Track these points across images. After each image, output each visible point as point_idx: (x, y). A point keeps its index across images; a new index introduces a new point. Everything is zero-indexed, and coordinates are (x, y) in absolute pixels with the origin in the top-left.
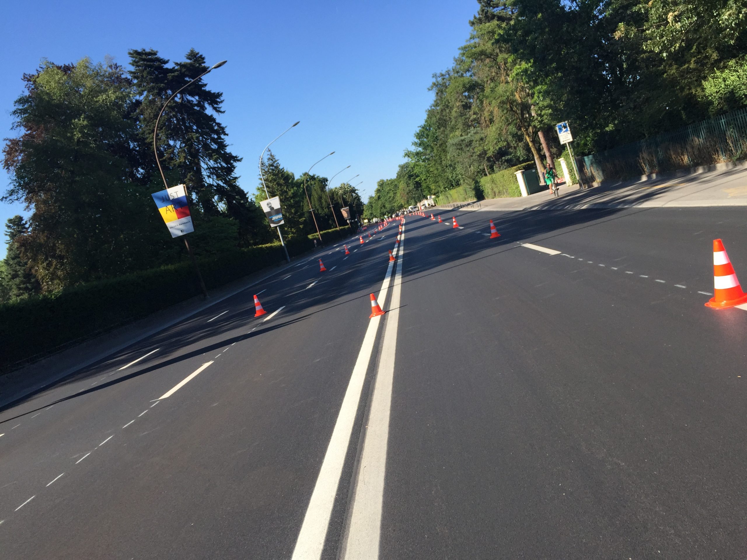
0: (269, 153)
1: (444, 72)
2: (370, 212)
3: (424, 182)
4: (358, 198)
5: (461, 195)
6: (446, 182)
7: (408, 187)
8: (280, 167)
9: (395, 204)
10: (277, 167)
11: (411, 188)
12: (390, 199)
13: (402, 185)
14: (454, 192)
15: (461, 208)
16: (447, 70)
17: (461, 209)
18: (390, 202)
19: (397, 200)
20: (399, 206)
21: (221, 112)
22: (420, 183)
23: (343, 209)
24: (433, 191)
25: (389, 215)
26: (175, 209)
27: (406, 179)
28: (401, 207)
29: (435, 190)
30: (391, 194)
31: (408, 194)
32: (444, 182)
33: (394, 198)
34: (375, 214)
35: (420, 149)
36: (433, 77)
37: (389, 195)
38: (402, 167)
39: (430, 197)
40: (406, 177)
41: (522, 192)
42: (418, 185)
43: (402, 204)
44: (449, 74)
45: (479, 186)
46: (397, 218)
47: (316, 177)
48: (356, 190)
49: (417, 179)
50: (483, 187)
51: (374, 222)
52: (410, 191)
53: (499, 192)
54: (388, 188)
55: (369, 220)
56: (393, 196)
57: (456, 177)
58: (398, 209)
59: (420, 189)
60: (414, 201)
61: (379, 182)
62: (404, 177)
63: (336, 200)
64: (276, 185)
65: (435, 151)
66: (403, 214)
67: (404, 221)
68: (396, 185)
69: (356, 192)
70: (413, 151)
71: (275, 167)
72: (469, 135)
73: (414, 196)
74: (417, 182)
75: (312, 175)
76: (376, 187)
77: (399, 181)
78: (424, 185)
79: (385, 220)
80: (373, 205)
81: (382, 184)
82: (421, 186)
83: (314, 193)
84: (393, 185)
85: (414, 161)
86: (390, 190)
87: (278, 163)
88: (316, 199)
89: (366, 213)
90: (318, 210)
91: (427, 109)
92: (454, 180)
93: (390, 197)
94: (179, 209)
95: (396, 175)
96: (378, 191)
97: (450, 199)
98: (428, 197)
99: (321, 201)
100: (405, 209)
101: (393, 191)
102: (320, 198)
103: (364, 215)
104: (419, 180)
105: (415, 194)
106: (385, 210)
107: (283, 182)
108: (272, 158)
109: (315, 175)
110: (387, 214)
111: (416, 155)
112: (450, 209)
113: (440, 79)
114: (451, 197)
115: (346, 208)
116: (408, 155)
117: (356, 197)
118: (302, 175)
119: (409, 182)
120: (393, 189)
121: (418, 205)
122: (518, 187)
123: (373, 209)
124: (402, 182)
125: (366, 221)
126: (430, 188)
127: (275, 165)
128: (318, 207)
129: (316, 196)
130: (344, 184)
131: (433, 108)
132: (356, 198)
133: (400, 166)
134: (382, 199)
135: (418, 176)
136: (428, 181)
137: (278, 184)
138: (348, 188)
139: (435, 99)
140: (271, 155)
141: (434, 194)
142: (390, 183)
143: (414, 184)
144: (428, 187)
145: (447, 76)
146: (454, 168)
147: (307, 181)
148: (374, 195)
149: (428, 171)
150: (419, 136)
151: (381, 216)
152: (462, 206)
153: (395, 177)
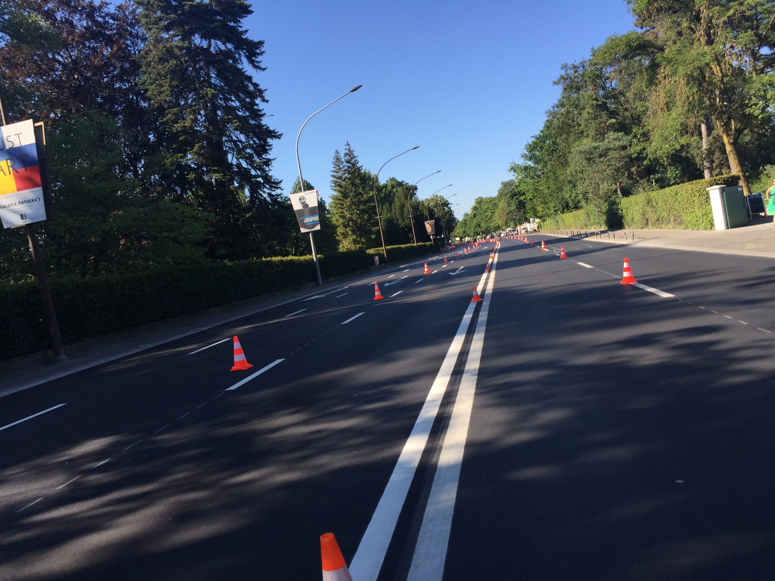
0: (348, 147)
1: (577, 64)
2: (463, 230)
3: (529, 202)
4: (450, 213)
5: (579, 220)
6: (560, 203)
7: (508, 206)
8: (358, 165)
9: (492, 225)
10: (353, 165)
11: (512, 209)
12: (487, 218)
13: (502, 204)
14: (568, 216)
15: (587, 237)
16: (582, 61)
17: (586, 239)
18: (487, 221)
19: (495, 221)
20: (496, 227)
21: (260, 68)
22: (524, 203)
23: (427, 222)
24: (539, 214)
25: (484, 236)
26: (13, 168)
27: (508, 198)
28: (498, 228)
29: (542, 212)
30: (489, 213)
31: (507, 214)
32: (557, 203)
33: (491, 217)
34: (468, 233)
35: (531, 164)
36: (562, 68)
37: (486, 214)
38: (505, 185)
39: (534, 221)
40: (507, 196)
41: (716, 223)
42: (521, 205)
43: (499, 225)
44: (584, 67)
45: (617, 209)
46: (491, 240)
47: (404, 183)
48: (449, 204)
49: (522, 198)
50: (624, 211)
51: (466, 241)
52: (510, 212)
53: (658, 220)
54: (486, 207)
55: (461, 238)
56: (490, 215)
57: (575, 197)
58: (494, 230)
59: (522, 210)
60: (513, 223)
61: (477, 199)
62: (506, 196)
63: (420, 211)
64: (351, 185)
65: (549, 166)
66: (500, 236)
67: (498, 246)
68: (495, 204)
69: (449, 206)
70: (521, 164)
71: (352, 164)
72: (607, 140)
73: (514, 217)
74: (521, 201)
75: (400, 181)
76: (473, 204)
77: (500, 199)
78: (528, 206)
79: (477, 240)
80: (468, 223)
81: (480, 201)
82: (524, 207)
83: (396, 200)
84: (493, 203)
85: (520, 177)
86: (488, 208)
87: (357, 160)
88: (397, 207)
89: (458, 230)
90: (398, 220)
91: (548, 110)
92: (572, 200)
93: (487, 216)
94: (22, 170)
95: (497, 193)
96: (475, 208)
97: (561, 224)
98: (531, 220)
99: (403, 210)
100: (501, 231)
101: (491, 210)
102: (403, 206)
103: (456, 232)
104: (524, 199)
105: (516, 215)
106: (479, 230)
107: (359, 182)
108: (350, 154)
109: (404, 182)
110: (481, 234)
111: (524, 169)
112: (567, 237)
113: (571, 72)
114: (563, 221)
115: (431, 221)
116: (513, 169)
117: (449, 212)
118: (389, 180)
119: (511, 201)
120: (491, 208)
121: (518, 228)
122: (708, 214)
123: (467, 227)
124: (503, 201)
125: (458, 239)
126: (536, 210)
127: (352, 161)
128: (398, 216)
129: (398, 204)
130: (437, 196)
131: (556, 109)
132: (447, 213)
133: (502, 183)
134: (477, 217)
135: (524, 194)
136: (534, 201)
137: (353, 184)
138: (440, 201)
139: (560, 97)
140: (349, 150)
141: (540, 218)
142: (489, 201)
143: (517, 205)
144: (534, 208)
145: (581, 68)
146: (575, 186)
147: (393, 187)
148: (469, 213)
149: (536, 190)
150: (532, 148)
151: (474, 236)
152: (587, 235)
153: (496, 196)
